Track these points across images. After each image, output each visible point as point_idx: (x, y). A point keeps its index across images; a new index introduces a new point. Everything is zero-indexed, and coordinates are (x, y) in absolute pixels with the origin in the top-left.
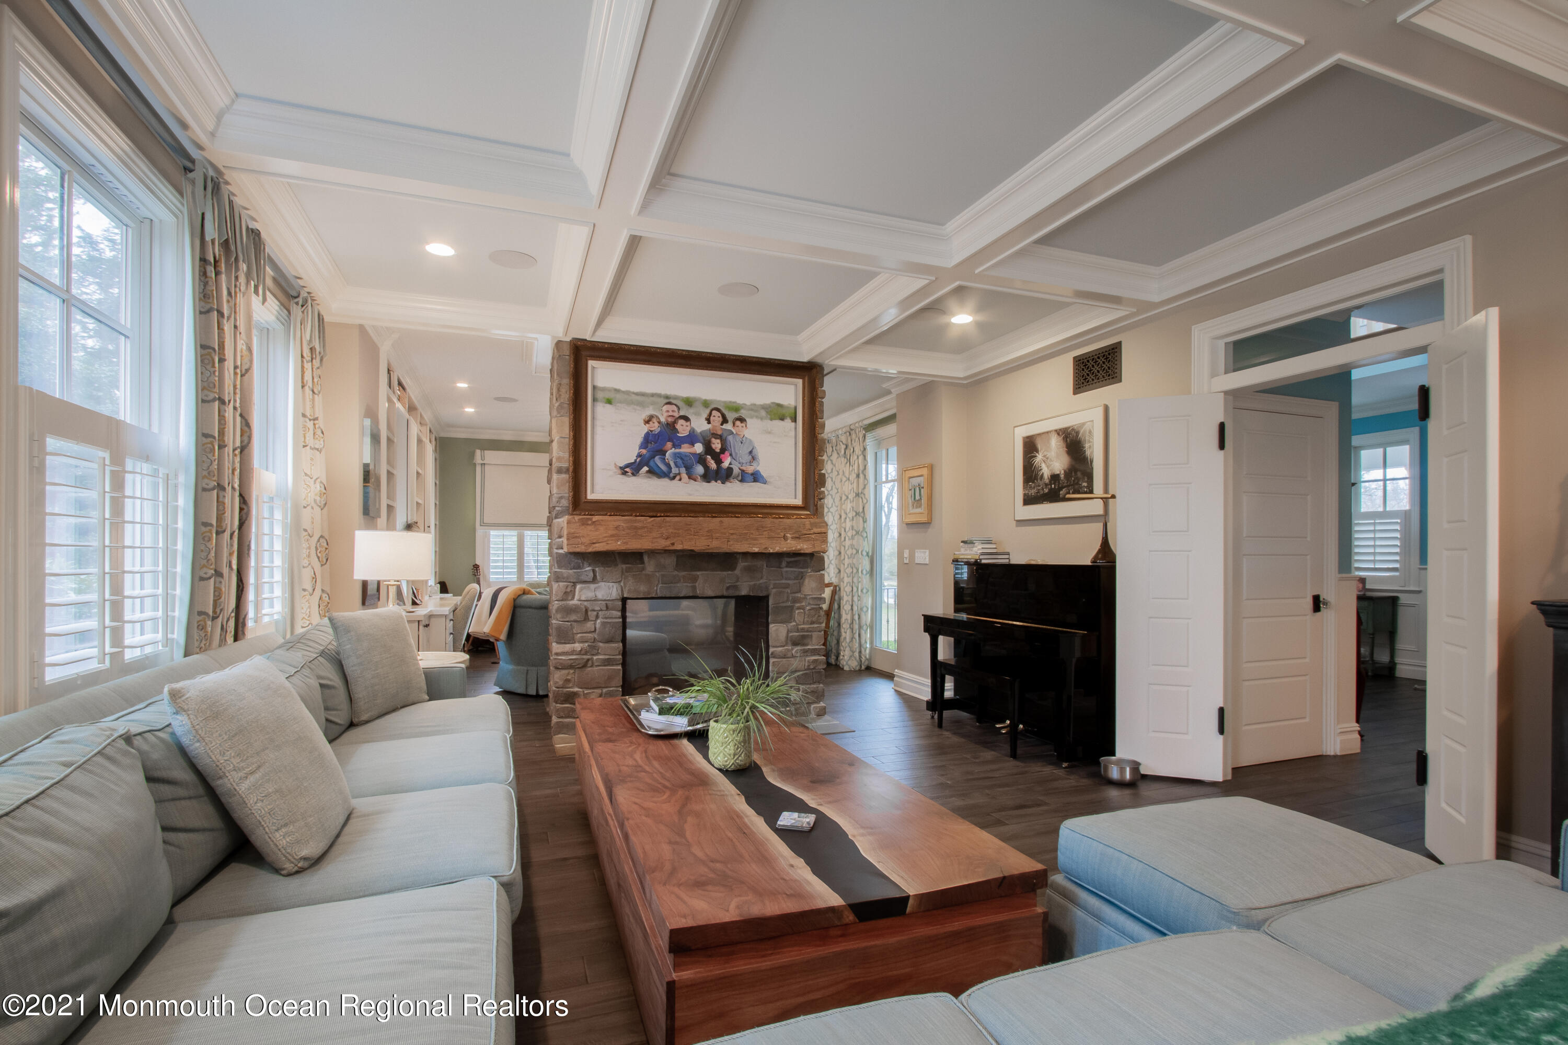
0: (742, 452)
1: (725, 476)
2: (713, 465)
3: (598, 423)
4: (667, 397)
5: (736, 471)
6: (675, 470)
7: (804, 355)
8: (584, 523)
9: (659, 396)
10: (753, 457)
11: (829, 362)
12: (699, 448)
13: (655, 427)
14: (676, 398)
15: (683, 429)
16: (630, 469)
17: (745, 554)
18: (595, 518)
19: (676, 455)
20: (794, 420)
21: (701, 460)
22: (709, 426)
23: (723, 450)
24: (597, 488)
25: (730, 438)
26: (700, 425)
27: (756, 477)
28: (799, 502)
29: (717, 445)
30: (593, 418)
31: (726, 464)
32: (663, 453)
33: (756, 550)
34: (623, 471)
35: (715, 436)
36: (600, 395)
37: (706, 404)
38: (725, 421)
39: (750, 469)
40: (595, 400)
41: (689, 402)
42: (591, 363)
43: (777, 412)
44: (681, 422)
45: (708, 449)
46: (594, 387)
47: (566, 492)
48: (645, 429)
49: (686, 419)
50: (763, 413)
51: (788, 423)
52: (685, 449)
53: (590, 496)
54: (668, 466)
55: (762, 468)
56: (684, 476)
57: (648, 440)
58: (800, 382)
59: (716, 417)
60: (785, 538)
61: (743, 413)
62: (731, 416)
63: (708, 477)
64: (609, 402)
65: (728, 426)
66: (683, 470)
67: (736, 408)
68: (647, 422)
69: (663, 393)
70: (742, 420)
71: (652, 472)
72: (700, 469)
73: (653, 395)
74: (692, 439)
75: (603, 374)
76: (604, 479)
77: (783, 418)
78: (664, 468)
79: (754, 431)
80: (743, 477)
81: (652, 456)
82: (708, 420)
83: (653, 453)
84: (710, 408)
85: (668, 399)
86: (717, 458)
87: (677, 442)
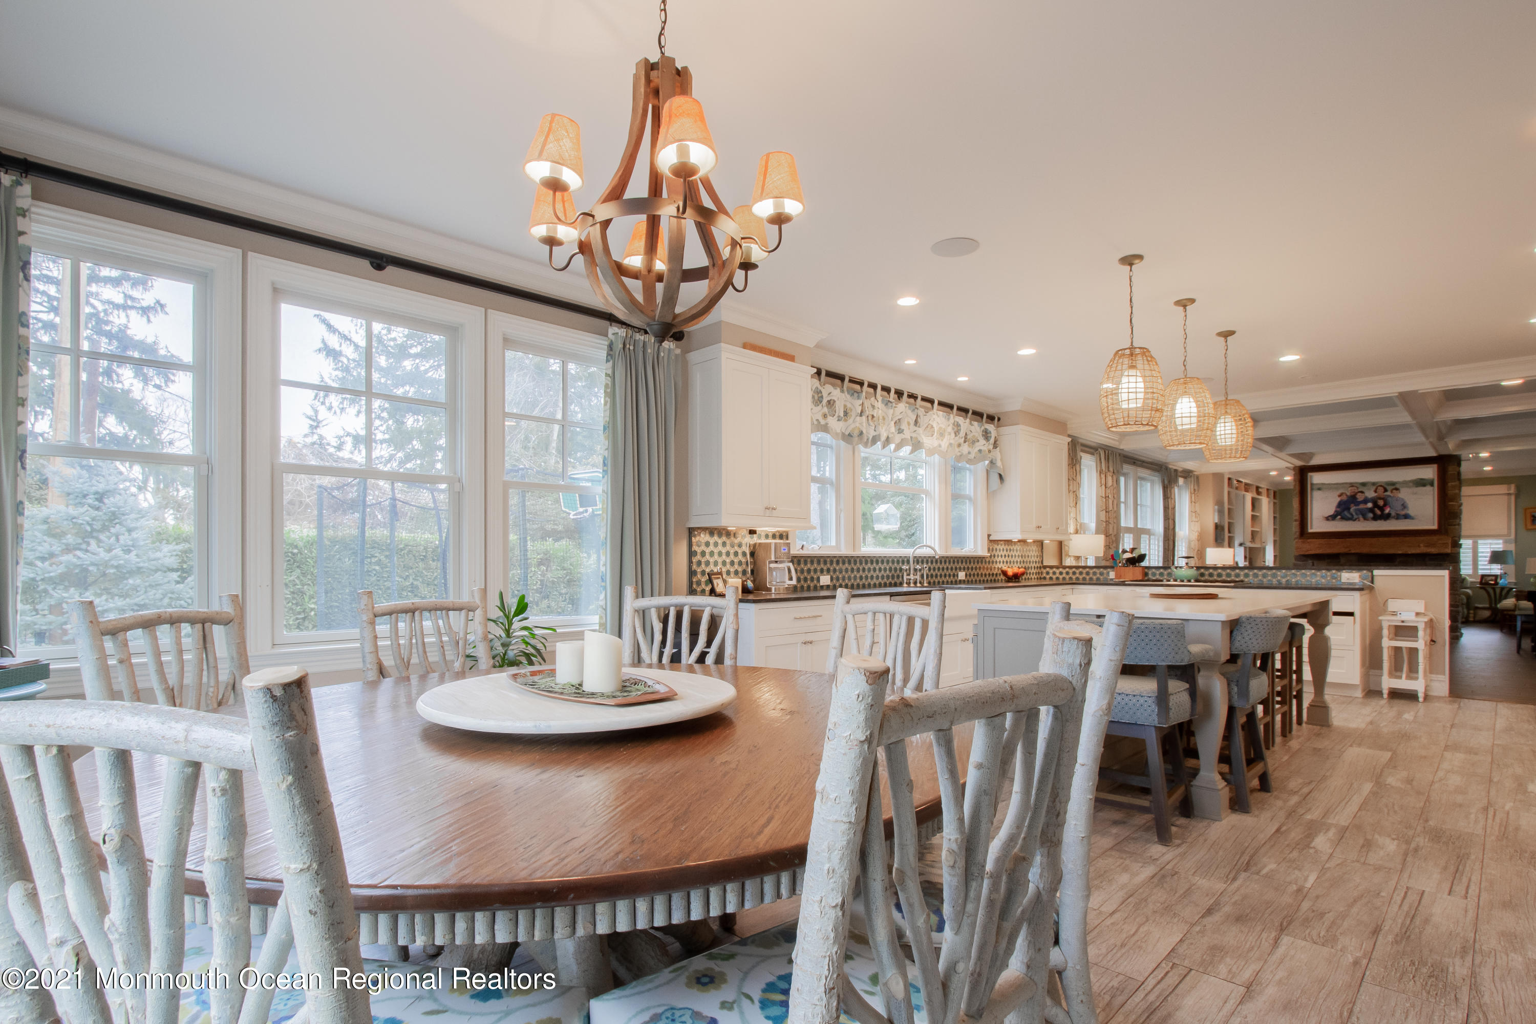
0: (1398, 506)
1: (1387, 517)
2: (1378, 512)
3: (1314, 499)
4: (1349, 484)
5: (1393, 514)
6: (1355, 517)
8: (1303, 542)
9: (1346, 483)
10: (1404, 506)
12: (1370, 505)
13: (1344, 498)
14: (1356, 483)
15: (1360, 497)
16: (1332, 518)
18: (1309, 541)
19: (1356, 510)
20: (1432, 484)
21: (1371, 510)
22: (1376, 494)
23: (1385, 505)
24: (1314, 527)
25: (1389, 499)
26: (1370, 494)
27: (1406, 517)
28: (1435, 527)
29: (1381, 503)
30: (1312, 497)
31: (1387, 511)
32: (1349, 509)
33: (1400, 552)
34: (1327, 519)
35: (1380, 498)
36: (1315, 487)
37: (1374, 484)
38: (1386, 490)
39: (1403, 513)
40: (1312, 490)
41: (1364, 484)
42: (1310, 474)
43: (1421, 483)
44: (1359, 494)
45: (1376, 505)
46: (1312, 484)
47: (1298, 529)
48: (1339, 499)
49: (1362, 492)
50: (1412, 484)
51: (1428, 488)
52: (1362, 506)
53: (1310, 531)
54: (1352, 515)
55: (1411, 511)
56: (1361, 519)
57: (1340, 504)
58: (1435, 466)
59: (1381, 490)
61: (1397, 486)
62: (1389, 488)
63: (1376, 518)
64: (1319, 489)
65: (1388, 493)
66: (1361, 516)
67: (1393, 484)
68: (1340, 496)
69: (1348, 481)
70: (1397, 489)
71: (1344, 518)
72: (1371, 515)
74: (1366, 501)
75: (1317, 478)
76: (1317, 524)
77: (1424, 485)
78: (1349, 516)
79: (1405, 494)
80: (1398, 517)
81: (1343, 511)
82: (1375, 491)
83: (1344, 510)
84: (1376, 486)
85: (1352, 485)
86: (1382, 509)
87: (1358, 503)
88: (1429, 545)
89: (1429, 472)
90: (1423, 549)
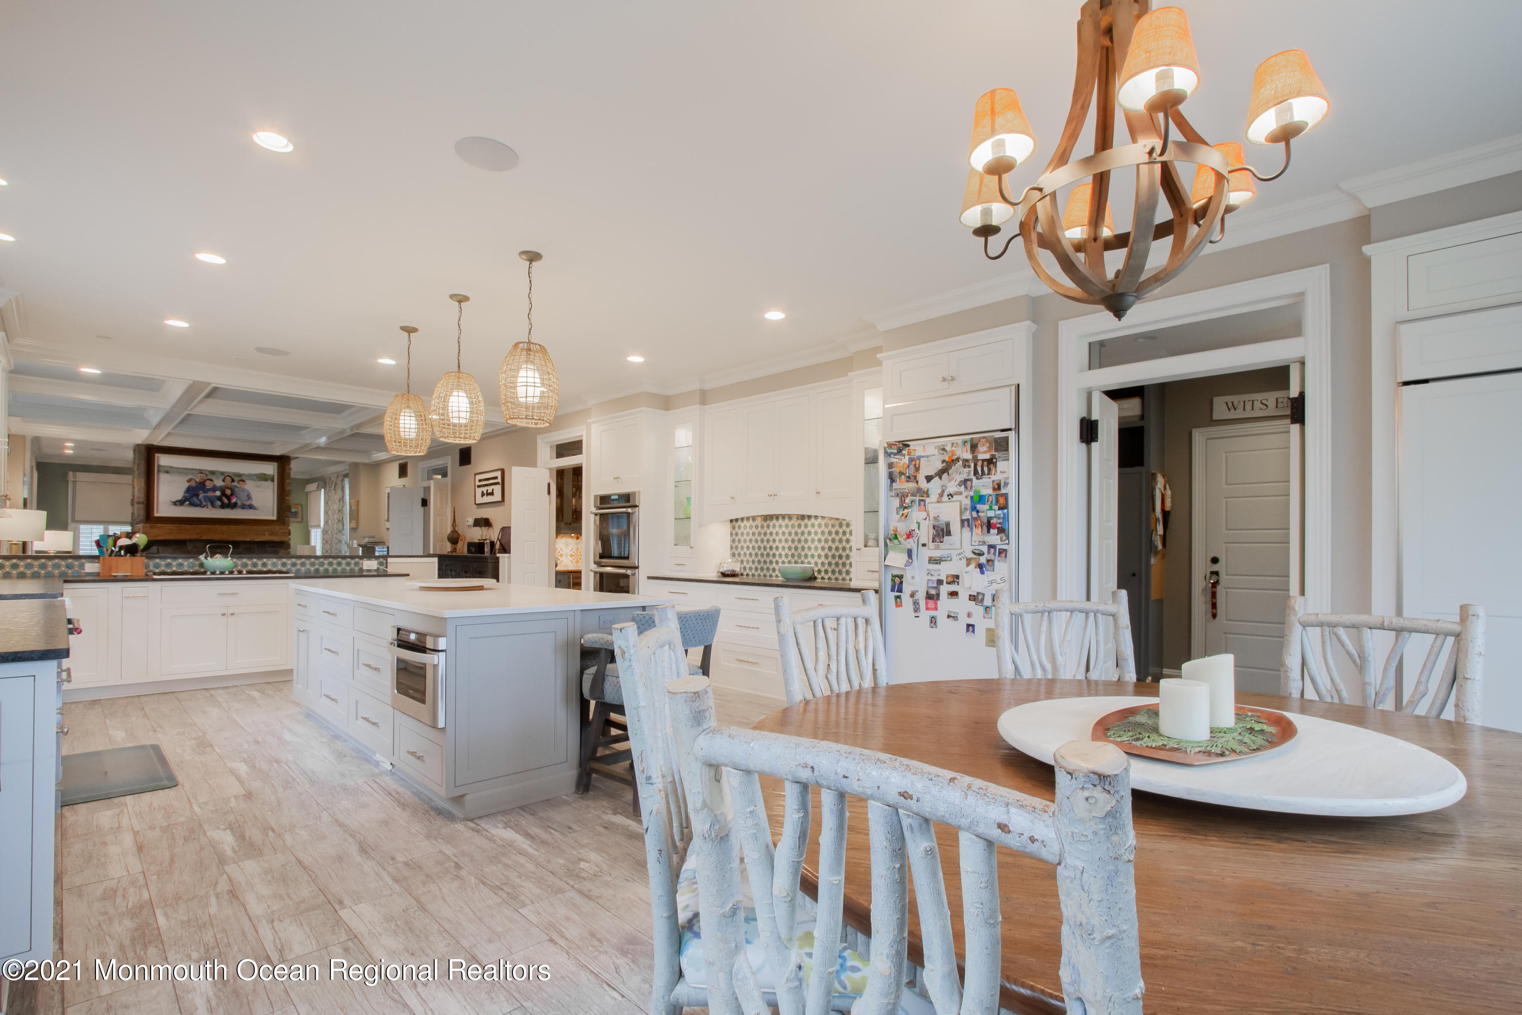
0: (243, 496)
1: (234, 506)
2: (226, 501)
3: (161, 482)
4: (200, 470)
5: (239, 503)
6: (204, 503)
7: (278, 453)
8: (152, 527)
10: (249, 497)
11: (292, 455)
12: (218, 493)
13: (193, 484)
14: (205, 470)
15: (209, 485)
16: (181, 503)
17: (244, 542)
18: (158, 525)
19: (205, 497)
20: (273, 480)
21: (219, 499)
22: (224, 484)
23: (232, 494)
24: (160, 511)
25: (236, 489)
26: (219, 483)
27: (251, 507)
28: (275, 518)
29: (228, 492)
30: (158, 480)
31: (234, 500)
32: (197, 495)
33: (248, 540)
34: (175, 503)
35: (228, 488)
36: (162, 469)
37: (222, 473)
38: (233, 481)
39: (247, 503)
40: (159, 471)
42: (157, 455)
43: (263, 477)
44: (208, 481)
45: (223, 493)
46: (159, 466)
47: (142, 513)
48: (187, 485)
49: (211, 480)
50: (255, 478)
51: (269, 483)
52: (210, 494)
53: (156, 515)
54: (201, 501)
55: (254, 502)
56: (210, 506)
57: (188, 490)
58: (276, 464)
59: (228, 480)
60: (264, 535)
61: (244, 478)
62: (236, 479)
63: (223, 506)
64: (167, 472)
65: (235, 484)
66: (209, 504)
67: (239, 475)
68: (188, 481)
70: (243, 481)
71: (192, 504)
72: (219, 503)
73: (192, 469)
74: (214, 489)
75: (164, 460)
76: (164, 508)
77: (266, 480)
78: (198, 502)
79: (249, 486)
80: (243, 507)
81: (192, 497)
82: (224, 481)
83: (192, 495)
84: (225, 476)
85: (201, 472)
86: (229, 498)
87: (206, 491)
88: (272, 534)
89: (270, 469)
90: (267, 537)
